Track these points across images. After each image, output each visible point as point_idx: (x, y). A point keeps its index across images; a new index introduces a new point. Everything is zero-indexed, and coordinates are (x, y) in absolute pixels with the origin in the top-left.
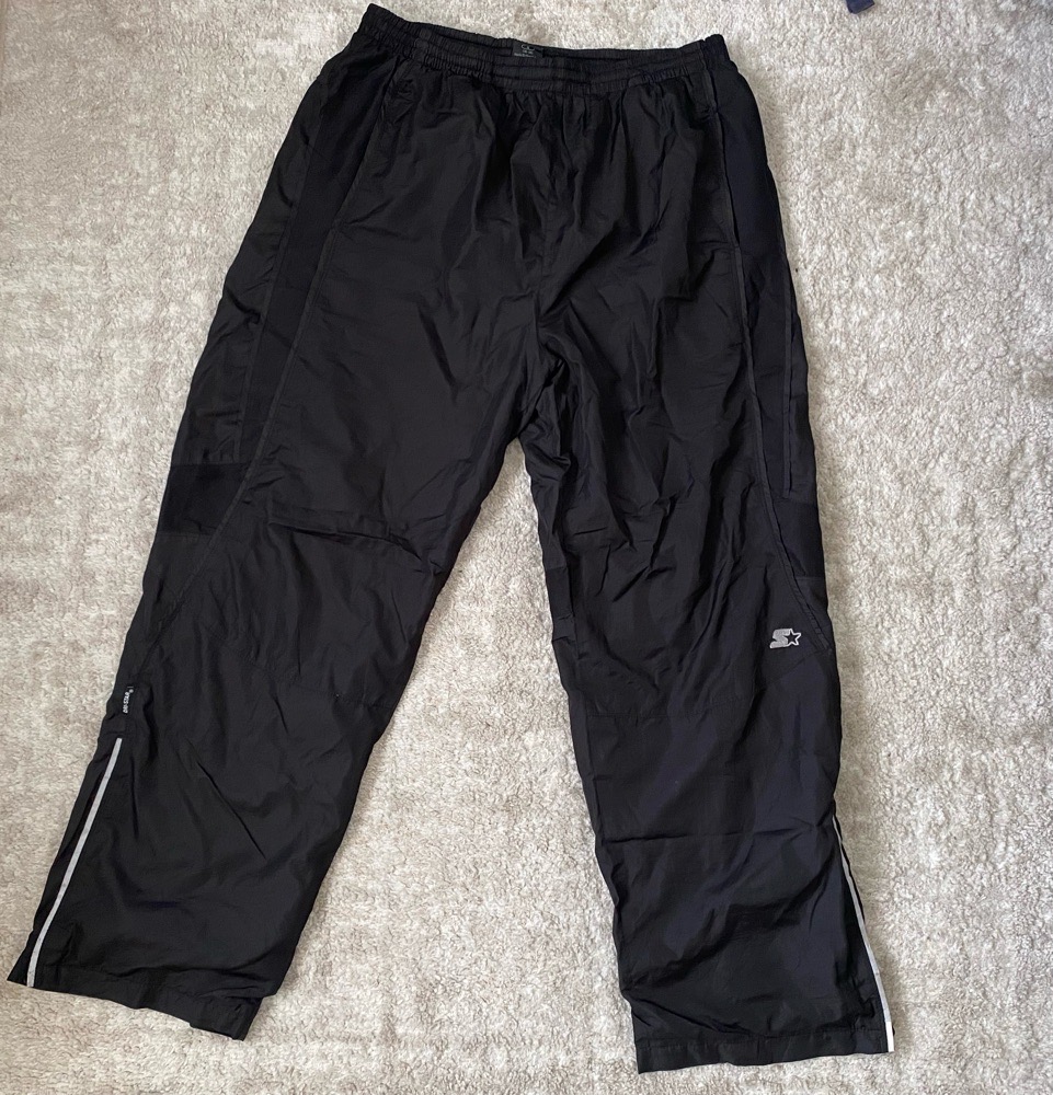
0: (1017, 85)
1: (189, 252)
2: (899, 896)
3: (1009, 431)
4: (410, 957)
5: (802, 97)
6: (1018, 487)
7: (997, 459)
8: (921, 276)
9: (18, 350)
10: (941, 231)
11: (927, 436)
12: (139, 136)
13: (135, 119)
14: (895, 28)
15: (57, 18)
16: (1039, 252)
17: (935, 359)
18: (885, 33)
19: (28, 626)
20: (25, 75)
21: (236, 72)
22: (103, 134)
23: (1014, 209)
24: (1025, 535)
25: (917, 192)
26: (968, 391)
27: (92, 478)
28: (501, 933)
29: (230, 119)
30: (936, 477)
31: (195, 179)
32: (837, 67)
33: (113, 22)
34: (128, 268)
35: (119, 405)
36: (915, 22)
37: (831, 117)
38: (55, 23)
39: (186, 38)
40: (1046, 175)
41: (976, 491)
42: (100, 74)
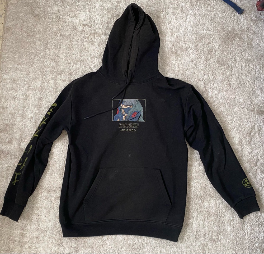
0: (256, 38)
1: (50, 70)
2: (220, 238)
3: (251, 123)
4: (98, 249)
5: (203, 38)
6: (253, 137)
7: (248, 130)
8: (231, 84)
9: (6, 92)
10: (236, 73)
11: (231, 123)
12: (39, 40)
13: (38, 36)
14: (226, 22)
15: (20, 10)
16: (260, 79)
17: (233, 105)
18: (224, 23)
19: (6, 162)
20: (11, 24)
21: (64, 26)
22: (30, 39)
23: (254, 68)
24: (254, 149)
25: (231, 63)
26: (241, 113)
27: (24, 125)
28: (121, 244)
29: (62, 37)
30: (233, 134)
31: (52, 52)
32: (212, 31)
33: (34, 12)
34: (35, 73)
35: (31, 107)
36: (231, 21)
37: (210, 43)
38: (19, 11)
39: (52, 17)
40: (262, 60)
41: (242, 138)
42: (30, 25)
